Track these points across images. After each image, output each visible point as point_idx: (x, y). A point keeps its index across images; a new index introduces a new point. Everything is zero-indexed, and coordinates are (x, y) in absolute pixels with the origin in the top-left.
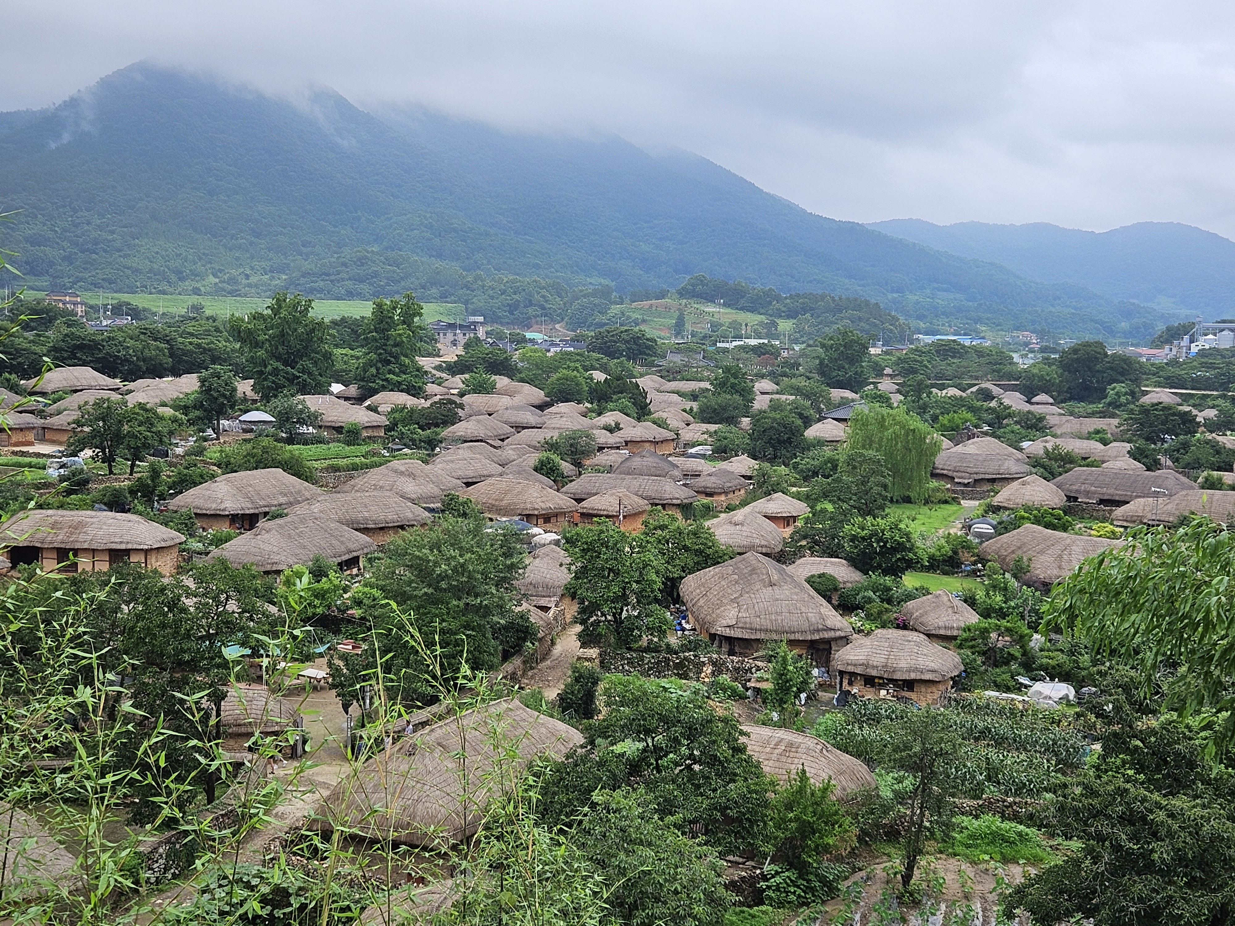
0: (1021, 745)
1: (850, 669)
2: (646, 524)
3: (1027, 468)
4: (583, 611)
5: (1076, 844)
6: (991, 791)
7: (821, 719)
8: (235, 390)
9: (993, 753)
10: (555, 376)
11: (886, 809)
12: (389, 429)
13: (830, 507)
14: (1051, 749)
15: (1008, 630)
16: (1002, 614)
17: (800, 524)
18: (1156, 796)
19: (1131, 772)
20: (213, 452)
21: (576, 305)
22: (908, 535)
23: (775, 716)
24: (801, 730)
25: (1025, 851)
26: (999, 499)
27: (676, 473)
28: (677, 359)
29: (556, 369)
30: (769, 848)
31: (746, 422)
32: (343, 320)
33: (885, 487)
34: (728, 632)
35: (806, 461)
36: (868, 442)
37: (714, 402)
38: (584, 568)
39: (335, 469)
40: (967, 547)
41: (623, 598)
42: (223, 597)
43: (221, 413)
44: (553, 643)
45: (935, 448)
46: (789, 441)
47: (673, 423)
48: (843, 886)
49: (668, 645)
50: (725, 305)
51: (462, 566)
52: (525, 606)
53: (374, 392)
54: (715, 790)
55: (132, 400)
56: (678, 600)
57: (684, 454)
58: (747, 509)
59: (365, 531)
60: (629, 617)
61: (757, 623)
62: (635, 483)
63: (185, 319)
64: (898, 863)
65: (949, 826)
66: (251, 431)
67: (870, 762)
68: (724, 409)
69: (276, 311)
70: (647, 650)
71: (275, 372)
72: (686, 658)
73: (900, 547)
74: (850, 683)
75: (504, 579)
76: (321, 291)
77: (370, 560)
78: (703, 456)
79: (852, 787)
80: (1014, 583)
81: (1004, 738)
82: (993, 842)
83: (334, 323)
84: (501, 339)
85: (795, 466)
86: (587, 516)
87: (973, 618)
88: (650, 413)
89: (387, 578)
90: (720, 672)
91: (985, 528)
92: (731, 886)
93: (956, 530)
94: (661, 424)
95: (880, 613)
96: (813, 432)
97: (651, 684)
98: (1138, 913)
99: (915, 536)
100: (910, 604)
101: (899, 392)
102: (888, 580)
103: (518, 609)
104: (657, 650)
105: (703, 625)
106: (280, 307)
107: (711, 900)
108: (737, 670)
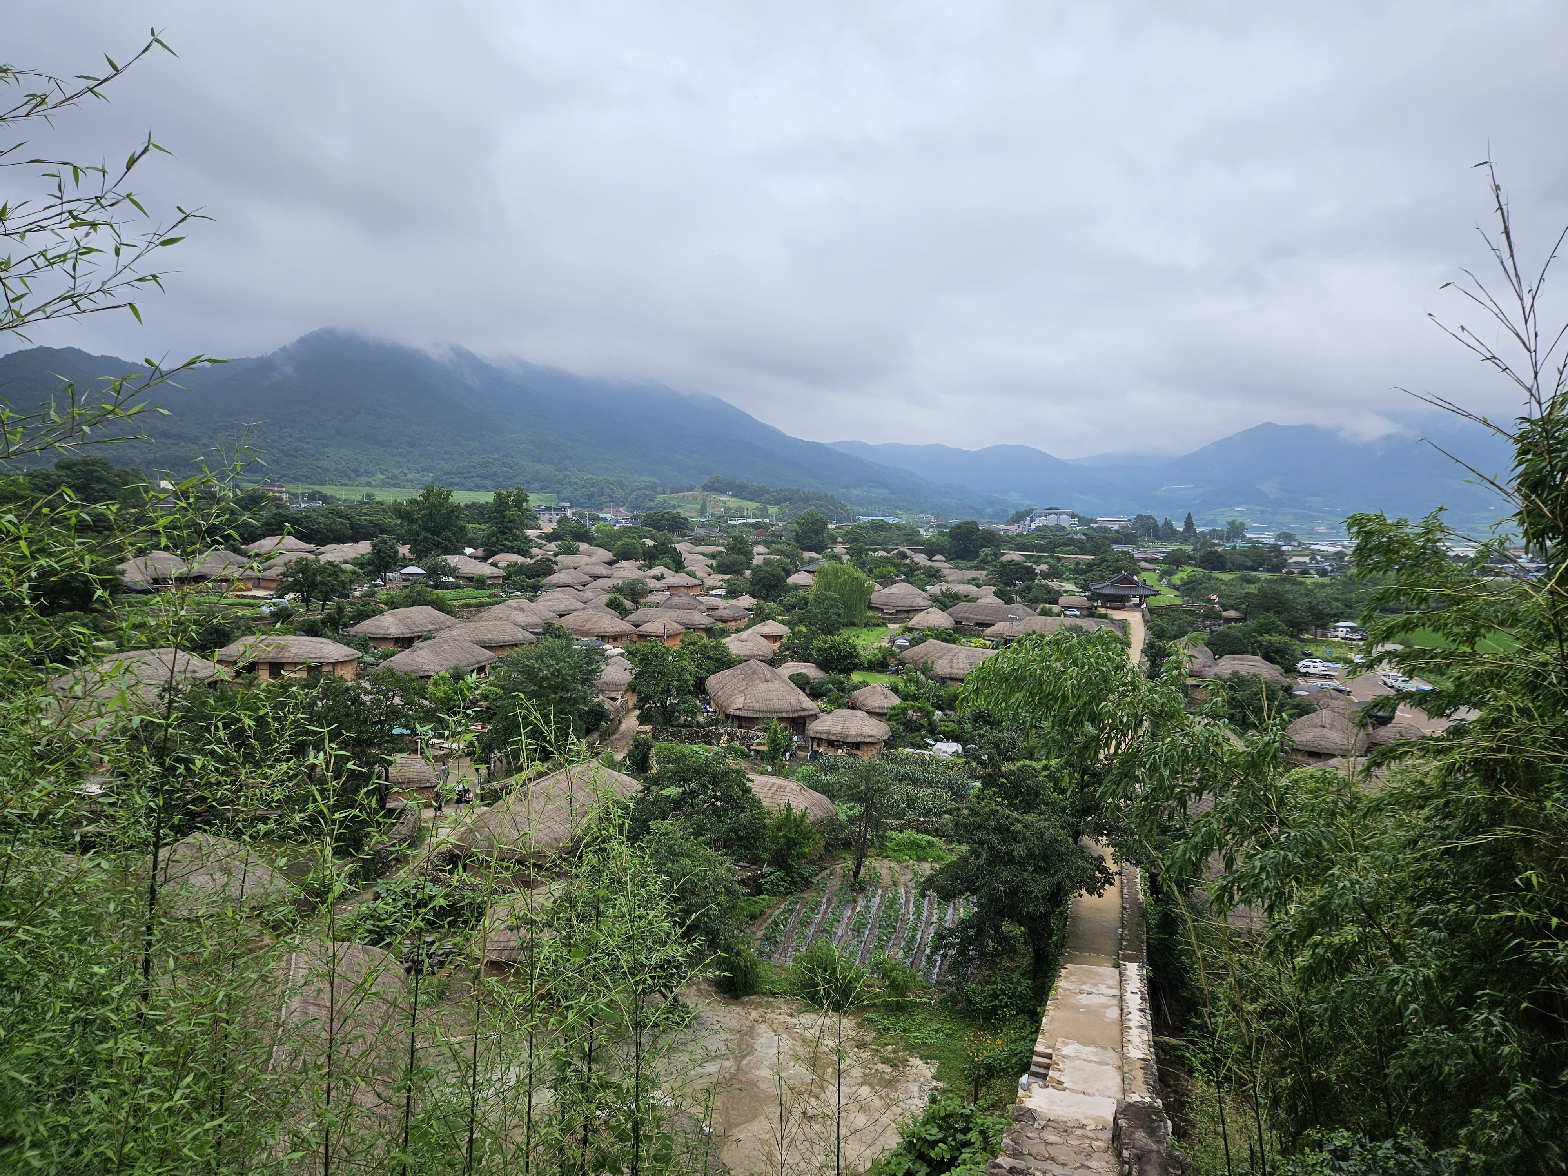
0: (928, 784)
1: (818, 736)
2: (682, 641)
3: (929, 603)
4: (640, 700)
5: (964, 848)
6: (910, 814)
7: (799, 770)
8: (397, 552)
9: (911, 790)
10: (620, 543)
11: (843, 828)
12: (505, 578)
13: (804, 629)
14: (948, 786)
15: (920, 708)
16: (915, 698)
17: (784, 640)
18: (1015, 815)
19: (999, 799)
20: (381, 595)
21: (633, 495)
22: (854, 647)
23: (769, 768)
24: (786, 777)
25: (931, 852)
26: (911, 624)
27: (702, 607)
28: (702, 531)
29: (620, 538)
30: (766, 856)
31: (748, 573)
32: (473, 504)
33: (839, 615)
34: (738, 713)
35: (788, 599)
36: (828, 587)
37: (727, 560)
38: (642, 671)
39: (468, 606)
40: (892, 654)
41: (668, 692)
42: (391, 694)
43: (387, 568)
44: (620, 722)
45: (871, 589)
46: (776, 586)
47: (700, 574)
48: (814, 880)
49: (698, 722)
50: (733, 496)
51: (558, 671)
52: (601, 697)
53: (495, 553)
54: (731, 819)
55: (323, 559)
56: (704, 692)
57: (707, 595)
58: (750, 631)
59: (489, 648)
60: (672, 704)
61: (757, 706)
62: (674, 614)
63: (361, 503)
64: (850, 864)
65: (883, 838)
66: (408, 580)
67: (832, 797)
68: (734, 564)
69: (426, 497)
70: (684, 726)
71: (426, 539)
72: (710, 731)
73: (849, 655)
74: (818, 745)
75: (587, 680)
76: (457, 484)
77: (493, 668)
78: (720, 596)
79: (820, 814)
80: (922, 678)
81: (918, 779)
82: (911, 848)
83: (467, 506)
84: (582, 518)
85: (781, 602)
86: (643, 637)
87: (897, 701)
88: (684, 567)
89: (505, 680)
90: (733, 740)
91: (904, 642)
92: (742, 882)
93: (885, 644)
94: (692, 574)
95: (837, 699)
96: (792, 580)
97: (687, 749)
98: (1005, 891)
99: (859, 648)
100: (857, 692)
101: (847, 553)
102: (842, 677)
103: (596, 700)
104: (690, 726)
105: (721, 708)
106: (429, 495)
107: (729, 892)
108: (744, 738)
